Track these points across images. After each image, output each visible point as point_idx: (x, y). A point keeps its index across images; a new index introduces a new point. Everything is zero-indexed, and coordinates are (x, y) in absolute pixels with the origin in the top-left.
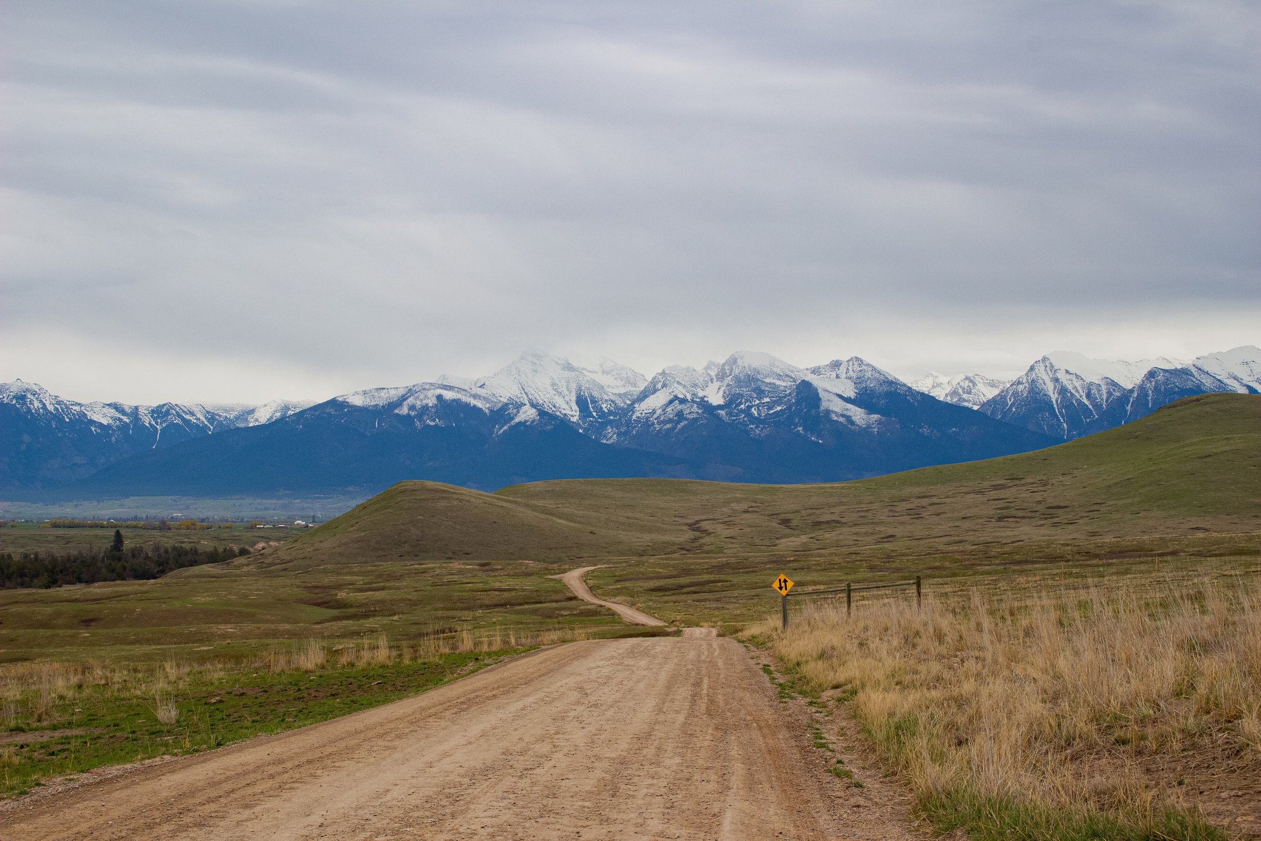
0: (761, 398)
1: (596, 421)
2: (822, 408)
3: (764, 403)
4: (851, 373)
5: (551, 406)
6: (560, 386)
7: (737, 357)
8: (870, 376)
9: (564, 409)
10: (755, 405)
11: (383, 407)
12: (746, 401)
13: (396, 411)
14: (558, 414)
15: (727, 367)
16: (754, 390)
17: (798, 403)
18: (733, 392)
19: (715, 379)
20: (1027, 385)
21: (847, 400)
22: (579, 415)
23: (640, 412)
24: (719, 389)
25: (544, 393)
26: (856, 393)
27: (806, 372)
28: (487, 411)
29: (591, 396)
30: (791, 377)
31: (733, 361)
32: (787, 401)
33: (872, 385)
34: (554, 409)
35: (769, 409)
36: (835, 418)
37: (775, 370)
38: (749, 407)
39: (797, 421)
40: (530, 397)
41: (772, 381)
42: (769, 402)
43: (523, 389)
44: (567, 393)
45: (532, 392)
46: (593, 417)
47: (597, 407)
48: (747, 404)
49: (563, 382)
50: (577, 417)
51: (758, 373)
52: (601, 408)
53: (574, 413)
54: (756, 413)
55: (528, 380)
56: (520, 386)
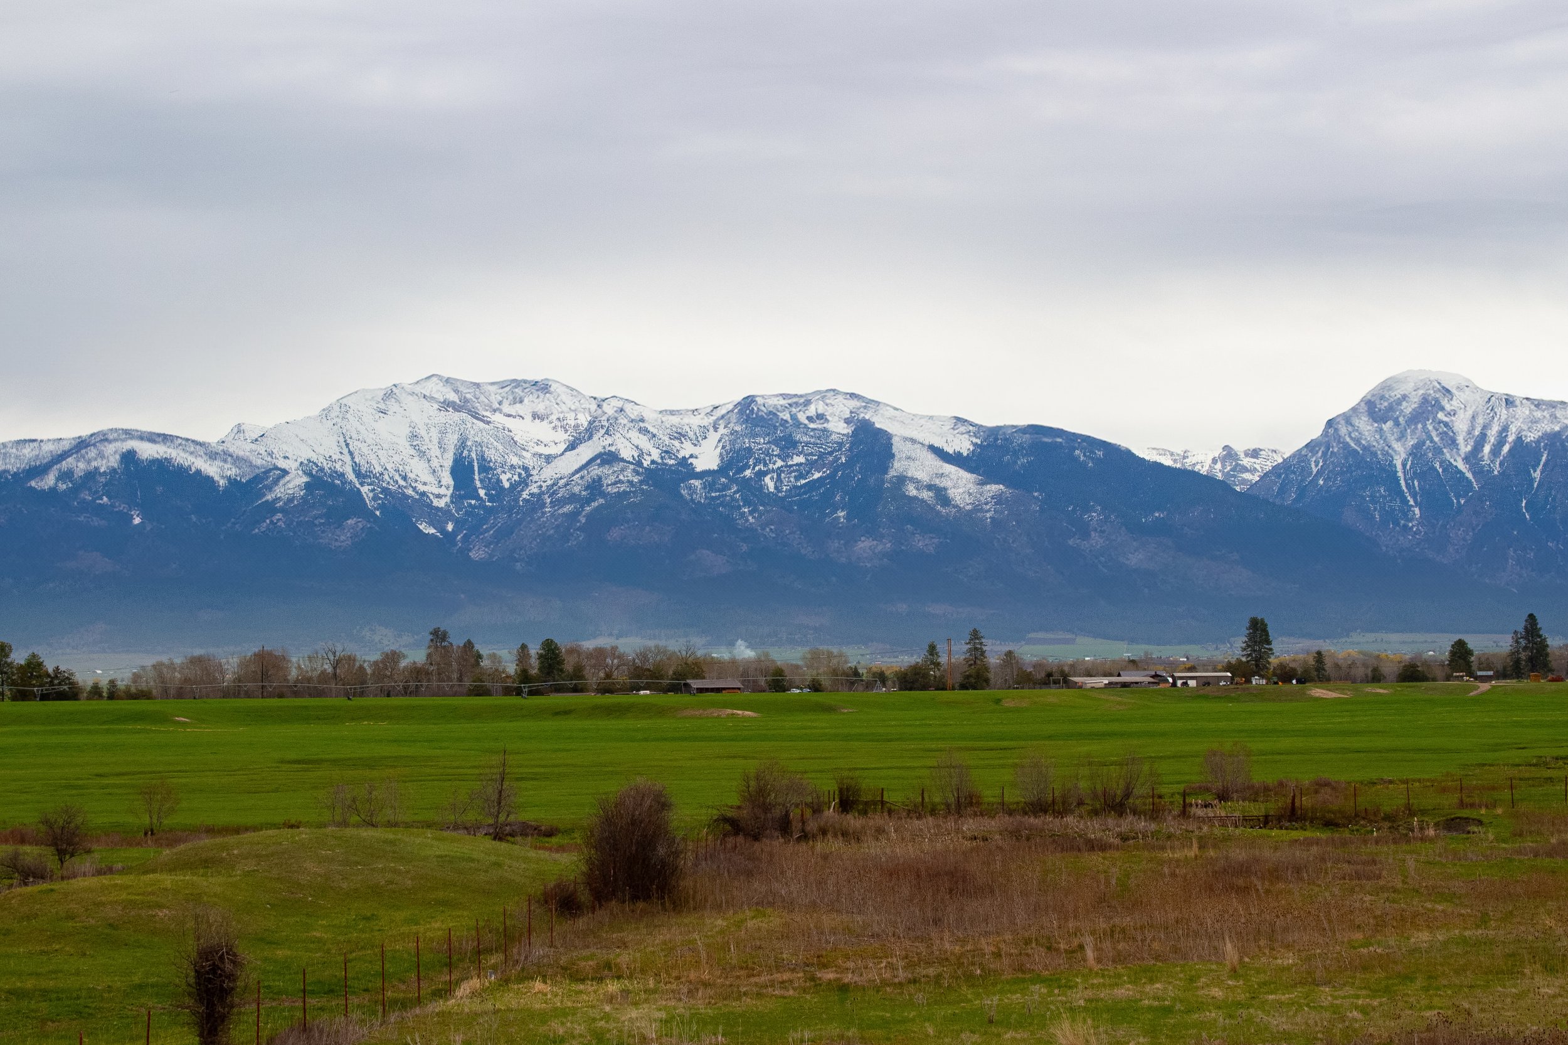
0: (788, 456)
1: (482, 506)
2: (892, 473)
3: (791, 466)
5: (397, 477)
6: (427, 440)
9: (425, 484)
10: (773, 471)
11: (15, 475)
12: (758, 461)
13: (33, 484)
14: (410, 492)
16: (776, 440)
17: (852, 463)
18: (736, 447)
21: (955, 459)
22: (452, 496)
23: (539, 484)
25: (391, 452)
28: (222, 482)
29: (482, 458)
32: (833, 462)
34: (402, 483)
35: (798, 477)
36: (914, 492)
38: (761, 474)
40: (357, 460)
41: (824, 425)
42: (801, 464)
43: (347, 445)
44: (438, 453)
45: (365, 450)
46: (478, 498)
47: (490, 479)
48: (757, 468)
49: (435, 434)
50: (448, 499)
52: (499, 481)
53: (443, 491)
54: (772, 486)
55: (362, 429)
56: (342, 440)
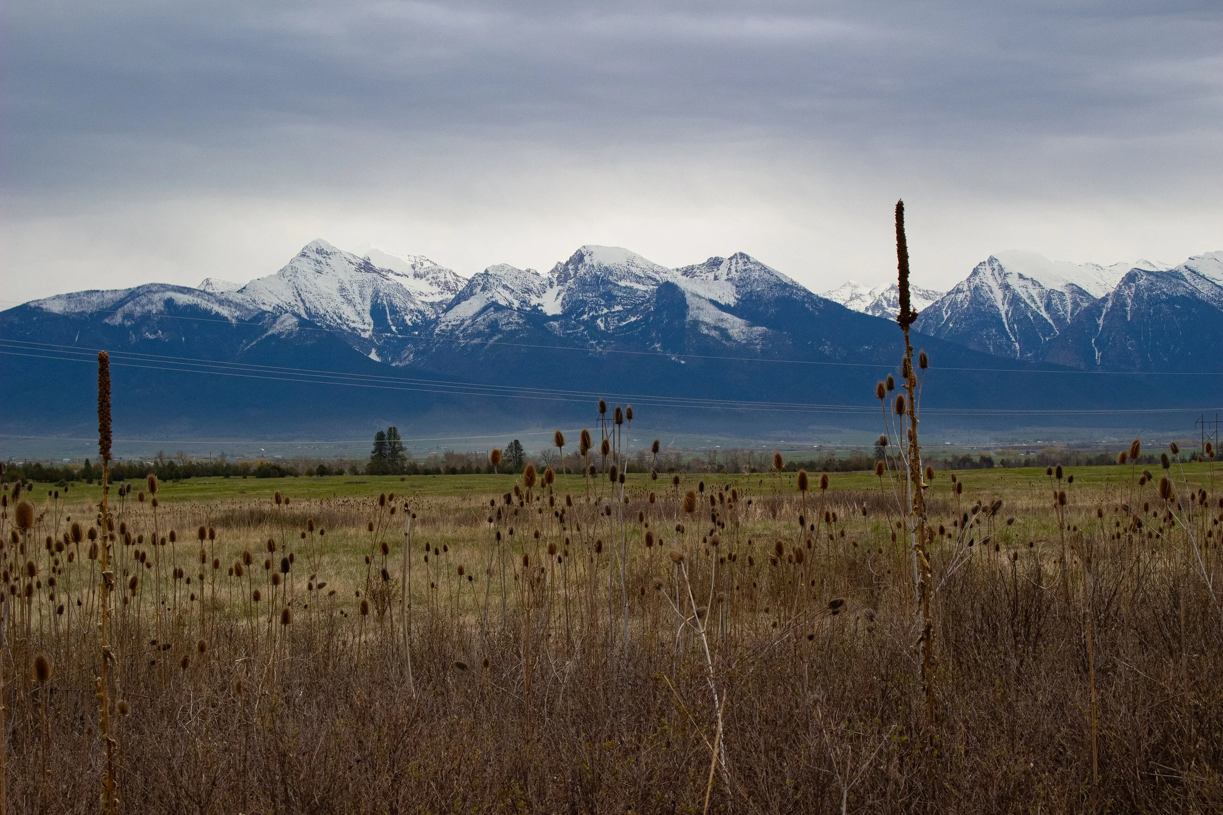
0: (611, 306)
1: (396, 338)
2: (689, 318)
3: (614, 312)
4: (734, 273)
5: (335, 317)
6: (351, 291)
7: (584, 254)
8: (757, 277)
9: (354, 322)
10: (602, 316)
12: (592, 310)
14: (346, 328)
15: (570, 267)
16: (602, 296)
17: (658, 311)
18: (574, 299)
19: (556, 282)
20: (968, 293)
21: (725, 308)
22: (373, 330)
23: (446, 323)
24: (558, 295)
25: (329, 300)
26: (738, 299)
27: (675, 273)
28: (235, 321)
29: (391, 305)
30: (654, 280)
31: (579, 258)
32: (644, 310)
33: (759, 289)
34: (339, 321)
35: (620, 321)
36: (706, 332)
37: (633, 270)
38: (594, 318)
39: (654, 334)
40: (307, 305)
41: (629, 284)
42: (621, 311)
43: (299, 295)
44: (359, 300)
45: (312, 298)
46: (391, 332)
48: (591, 314)
49: (355, 287)
50: (371, 333)
51: (611, 273)
52: (403, 320)
53: (366, 327)
54: (602, 325)
55: (308, 284)
56: (295, 291)
